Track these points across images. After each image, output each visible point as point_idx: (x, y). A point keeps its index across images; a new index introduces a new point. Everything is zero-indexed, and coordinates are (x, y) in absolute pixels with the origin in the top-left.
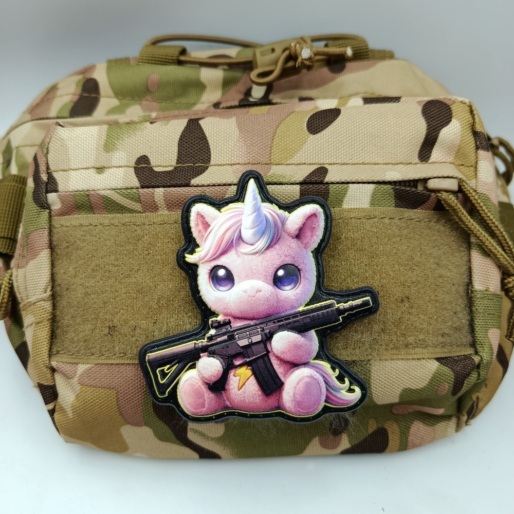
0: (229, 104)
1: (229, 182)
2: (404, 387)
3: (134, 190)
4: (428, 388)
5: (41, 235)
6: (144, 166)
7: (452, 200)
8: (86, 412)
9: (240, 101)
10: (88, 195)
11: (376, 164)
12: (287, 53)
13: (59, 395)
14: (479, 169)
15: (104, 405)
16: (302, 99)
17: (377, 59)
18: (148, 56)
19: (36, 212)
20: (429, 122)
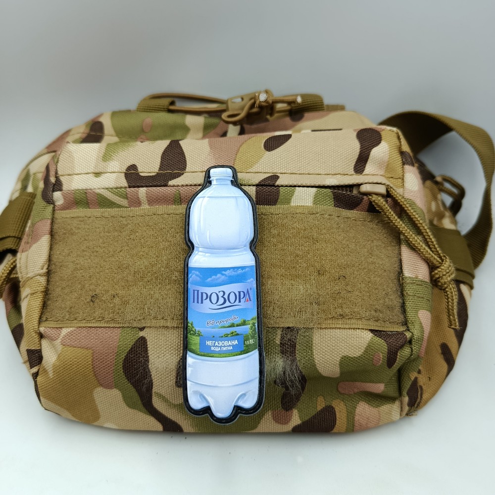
2: (343, 354)
3: (123, 189)
4: (364, 357)
5: (45, 224)
6: (133, 172)
7: (381, 201)
8: (64, 371)
10: (86, 192)
11: (319, 174)
12: (253, 101)
13: (44, 358)
14: (405, 180)
15: (80, 364)
17: (330, 111)
19: (43, 207)
20: (362, 143)
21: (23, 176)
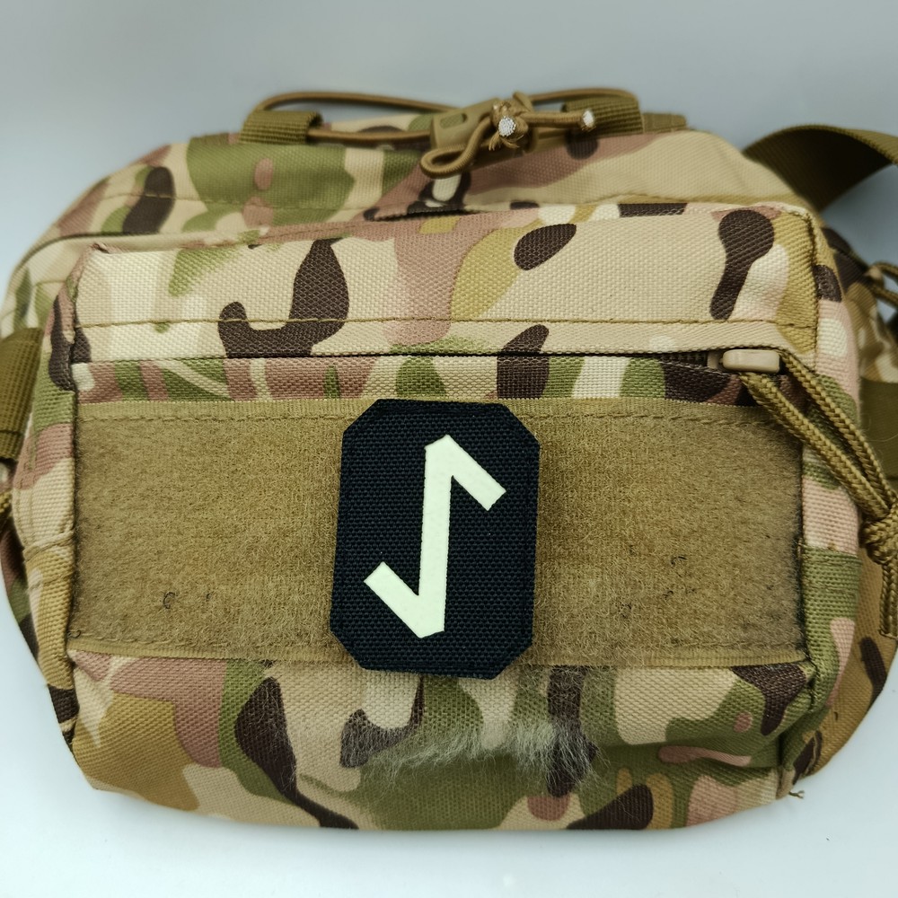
0: (390, 213)
1: (377, 350)
2: (674, 715)
3: (216, 362)
4: (717, 720)
5: (61, 434)
6: (235, 320)
7: (767, 386)
8: (123, 738)
9: (410, 207)
10: (139, 368)
11: (635, 322)
12: (487, 122)
13: (81, 707)
14: (820, 333)
15: (152, 728)
16: (517, 205)
17: (655, 130)
18: (256, 129)
19: (53, 395)
20: (730, 250)
21: (17, 283)
